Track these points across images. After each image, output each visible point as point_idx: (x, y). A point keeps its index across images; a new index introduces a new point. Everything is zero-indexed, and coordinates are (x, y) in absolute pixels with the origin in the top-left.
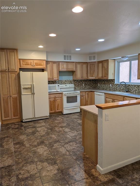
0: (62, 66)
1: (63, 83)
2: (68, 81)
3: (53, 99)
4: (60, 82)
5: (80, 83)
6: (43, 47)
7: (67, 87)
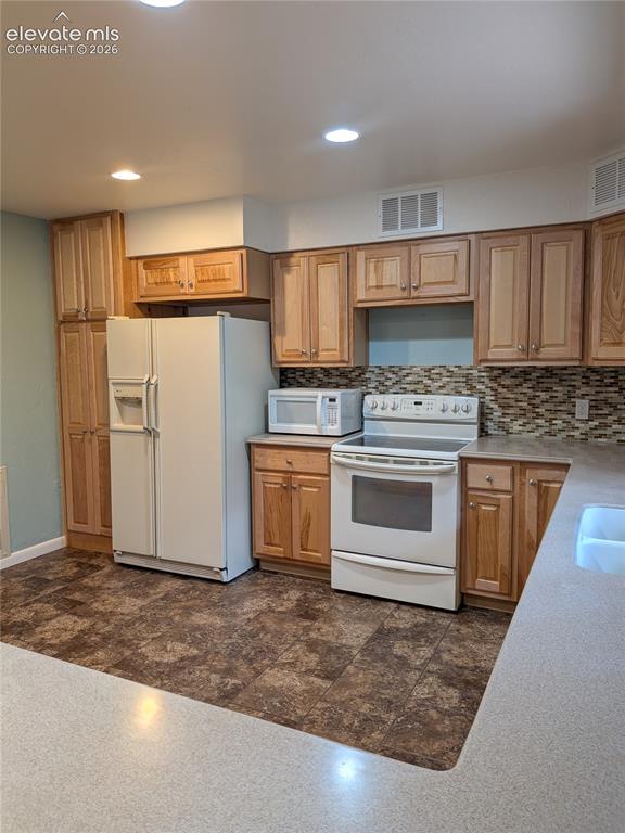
0: (372, 275)
1: (412, 387)
2: (445, 373)
3: (280, 481)
4: (390, 376)
5: (544, 396)
6: (137, 177)
7: (422, 412)
